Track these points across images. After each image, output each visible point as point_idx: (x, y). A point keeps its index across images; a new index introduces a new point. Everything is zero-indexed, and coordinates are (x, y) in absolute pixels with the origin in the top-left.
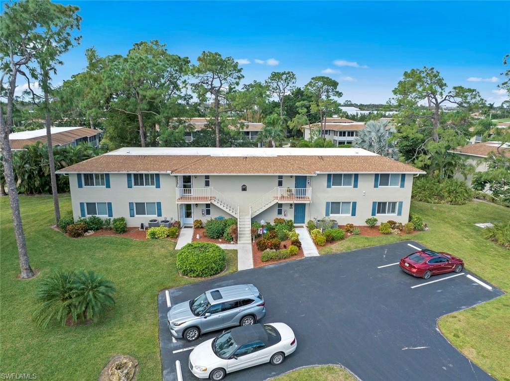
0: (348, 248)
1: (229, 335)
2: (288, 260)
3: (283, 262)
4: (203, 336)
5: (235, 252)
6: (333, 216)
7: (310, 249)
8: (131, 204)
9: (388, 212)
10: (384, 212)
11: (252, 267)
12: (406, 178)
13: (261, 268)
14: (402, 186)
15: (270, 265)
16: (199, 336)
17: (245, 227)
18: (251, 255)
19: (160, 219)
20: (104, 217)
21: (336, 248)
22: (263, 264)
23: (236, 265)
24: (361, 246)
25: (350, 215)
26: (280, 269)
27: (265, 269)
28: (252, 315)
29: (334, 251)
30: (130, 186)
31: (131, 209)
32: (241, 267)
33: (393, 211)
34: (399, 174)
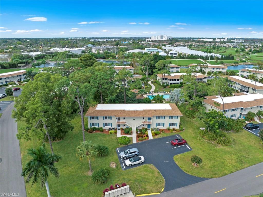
0: (161, 137)
1: (132, 158)
2: (145, 141)
3: (144, 141)
4: (127, 159)
5: (132, 138)
6: (158, 127)
7: (151, 137)
8: (104, 124)
9: (174, 125)
10: (172, 125)
11: (136, 142)
12: (178, 117)
13: (138, 143)
14: (177, 119)
15: (140, 142)
16: (126, 158)
17: (134, 131)
18: (136, 139)
19: (112, 127)
20: (97, 127)
21: (157, 137)
22: (139, 142)
23: (132, 142)
24: (164, 136)
25: (163, 126)
26: (143, 143)
27: (139, 143)
28: (136, 155)
29: (157, 138)
30: (104, 119)
31: (104, 125)
32: (134, 142)
33: (175, 125)
34: (176, 116)
